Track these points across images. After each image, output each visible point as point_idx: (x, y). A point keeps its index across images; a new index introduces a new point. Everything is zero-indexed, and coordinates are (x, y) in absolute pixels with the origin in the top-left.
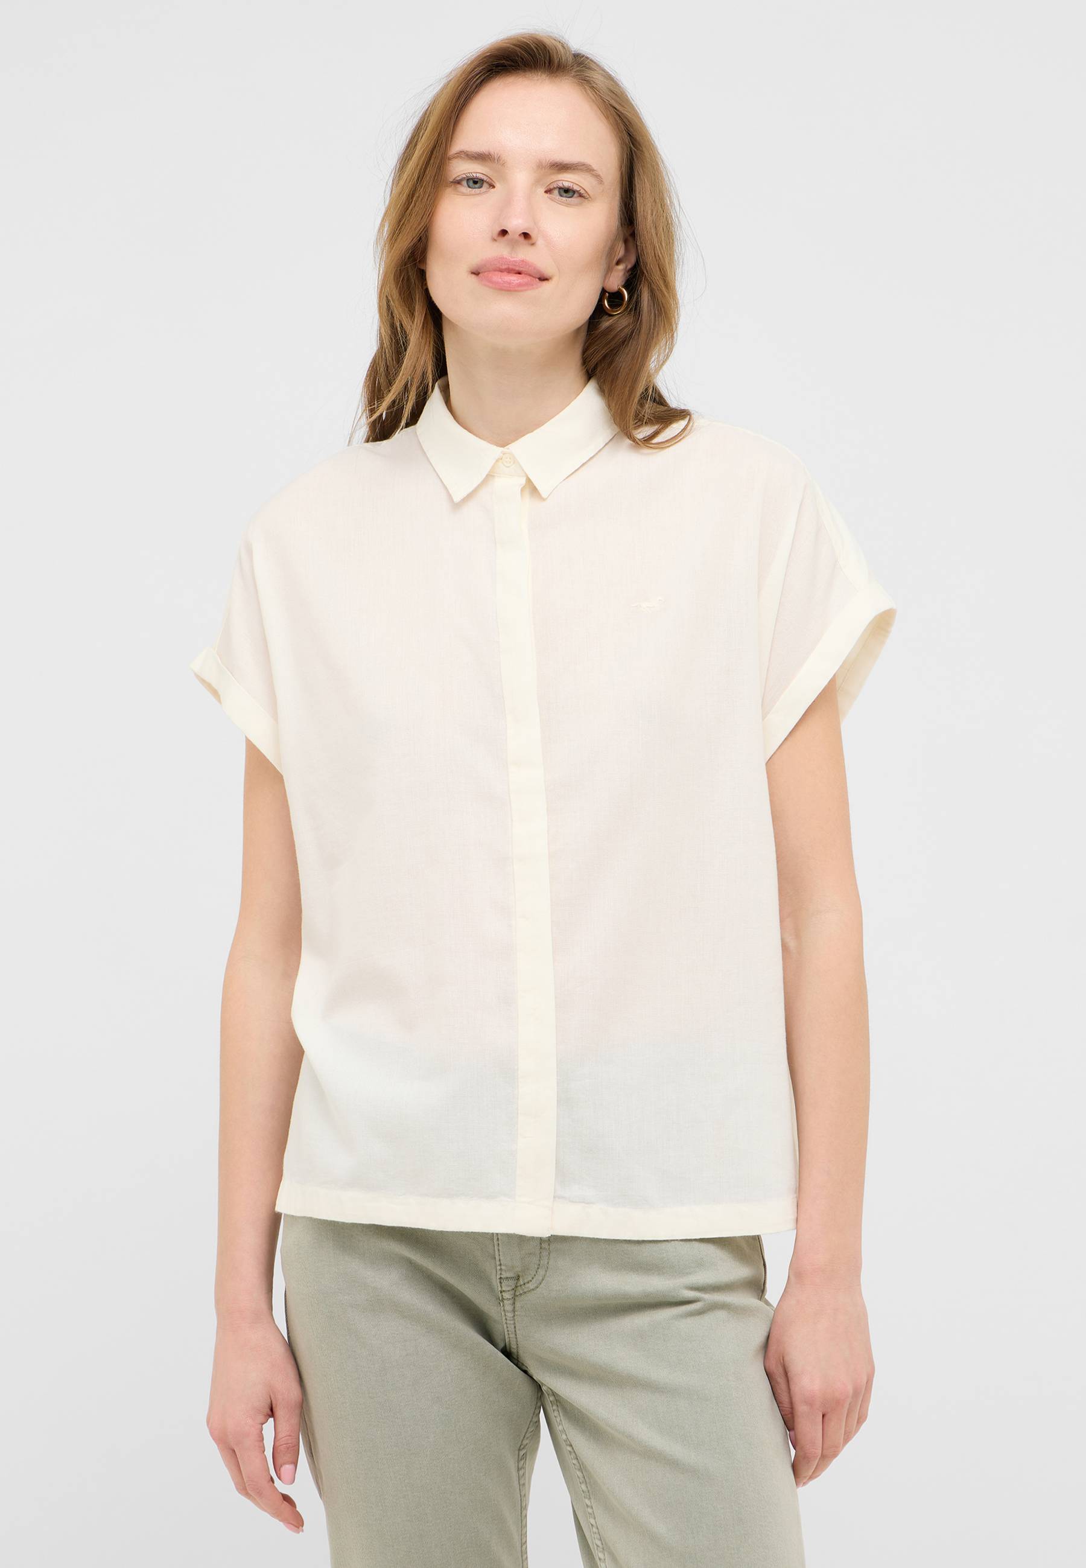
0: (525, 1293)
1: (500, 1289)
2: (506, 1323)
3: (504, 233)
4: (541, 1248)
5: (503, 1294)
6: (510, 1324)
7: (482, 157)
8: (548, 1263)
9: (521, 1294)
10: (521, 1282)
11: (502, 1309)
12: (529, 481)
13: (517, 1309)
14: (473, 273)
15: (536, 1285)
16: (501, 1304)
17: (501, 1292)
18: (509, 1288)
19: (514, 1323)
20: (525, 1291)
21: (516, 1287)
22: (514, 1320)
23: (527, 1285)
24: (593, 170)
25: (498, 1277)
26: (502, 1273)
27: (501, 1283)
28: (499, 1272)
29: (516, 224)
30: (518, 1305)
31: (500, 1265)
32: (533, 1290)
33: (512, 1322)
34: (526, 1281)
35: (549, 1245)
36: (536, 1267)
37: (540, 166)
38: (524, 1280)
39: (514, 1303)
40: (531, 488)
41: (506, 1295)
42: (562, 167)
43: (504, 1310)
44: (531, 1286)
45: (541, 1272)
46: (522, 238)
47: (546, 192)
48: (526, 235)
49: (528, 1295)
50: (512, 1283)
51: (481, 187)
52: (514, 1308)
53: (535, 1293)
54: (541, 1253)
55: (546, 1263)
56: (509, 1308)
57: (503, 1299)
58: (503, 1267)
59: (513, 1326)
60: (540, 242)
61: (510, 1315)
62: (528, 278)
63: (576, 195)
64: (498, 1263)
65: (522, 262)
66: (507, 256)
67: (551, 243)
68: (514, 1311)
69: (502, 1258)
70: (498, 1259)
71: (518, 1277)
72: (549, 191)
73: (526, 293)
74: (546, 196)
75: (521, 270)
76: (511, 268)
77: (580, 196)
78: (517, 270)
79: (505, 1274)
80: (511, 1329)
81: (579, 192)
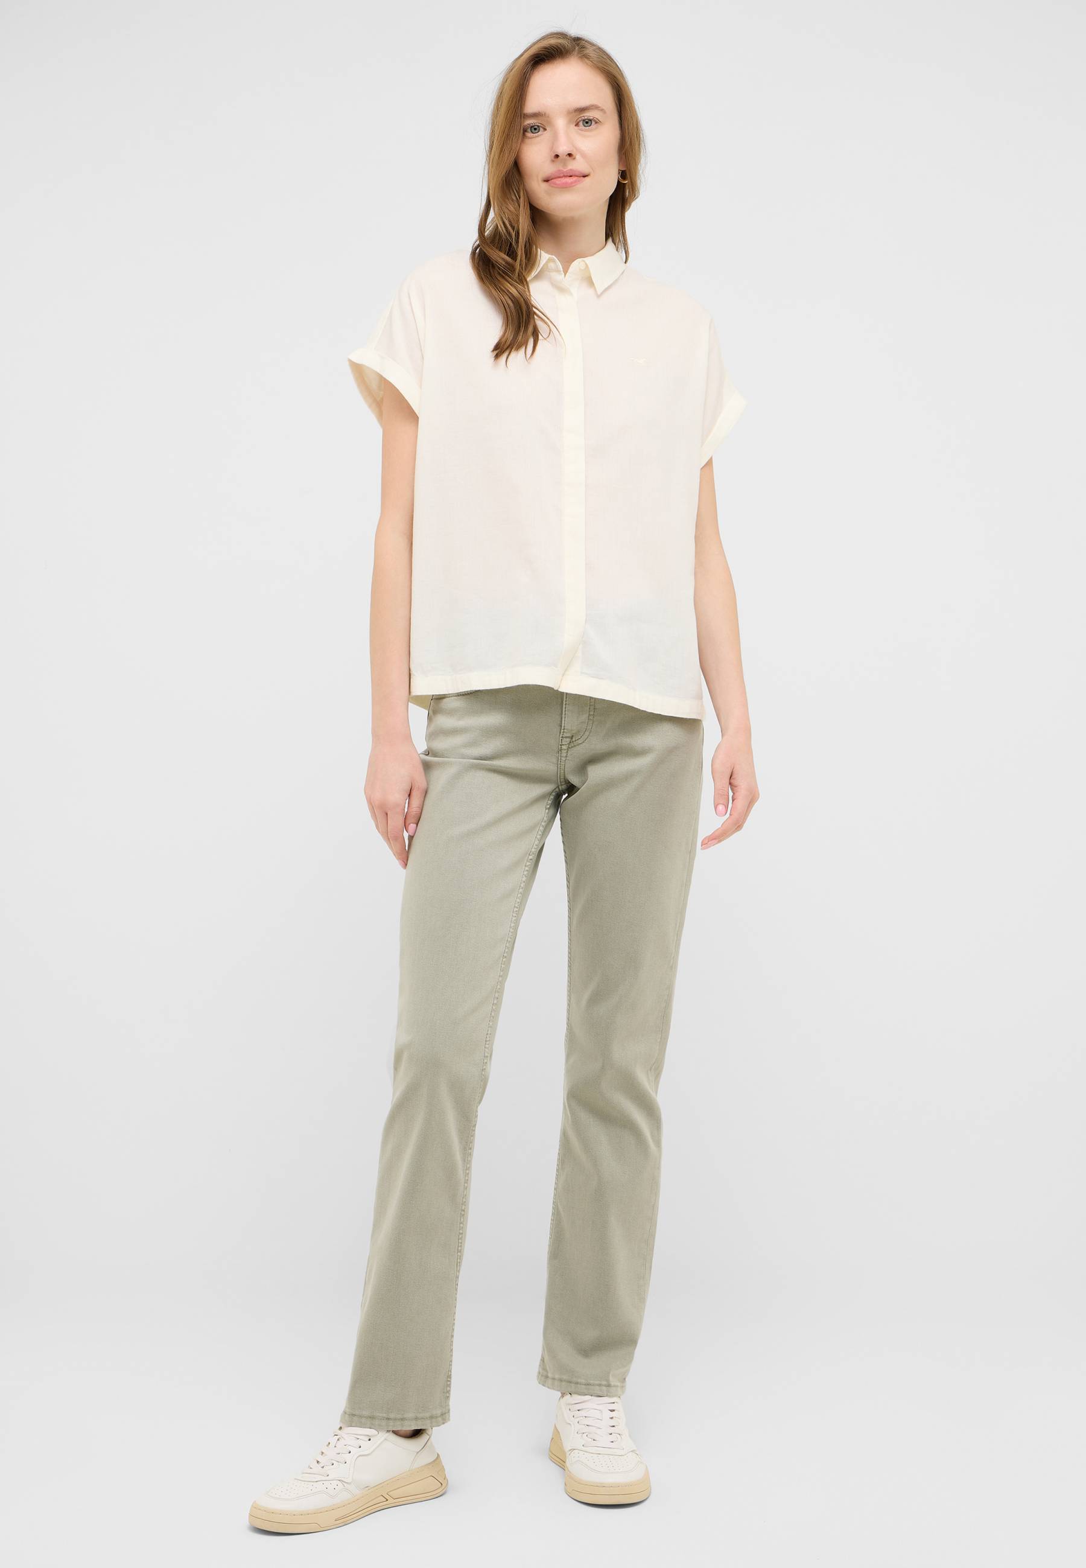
1: (560, 743)
2: (560, 764)
3: (557, 156)
5: (562, 746)
6: (562, 764)
7: (535, 115)
8: (592, 728)
9: (572, 747)
10: (574, 740)
14: (545, 181)
15: (582, 741)
16: (560, 753)
18: (566, 743)
20: (575, 745)
21: (570, 742)
22: (565, 762)
23: (576, 742)
24: (599, 107)
25: (561, 736)
27: (562, 740)
28: (562, 733)
29: (563, 149)
30: (569, 753)
31: (564, 729)
32: (580, 744)
34: (577, 739)
36: (585, 730)
37: (569, 113)
42: (582, 110)
43: (561, 756)
44: (580, 742)
45: (587, 733)
46: (568, 157)
47: (576, 125)
48: (570, 155)
49: (576, 747)
50: (568, 740)
51: (539, 131)
54: (588, 722)
56: (564, 754)
57: (561, 749)
60: (578, 157)
61: (563, 759)
62: (576, 178)
63: (593, 123)
64: (563, 728)
65: (571, 170)
66: (561, 168)
67: (584, 156)
68: (566, 757)
69: (566, 725)
70: (563, 725)
71: (573, 736)
72: (577, 125)
73: (577, 186)
74: (576, 128)
75: (571, 174)
76: (565, 174)
77: (596, 123)
78: (569, 175)
79: (565, 735)
80: (562, 767)
81: (595, 121)
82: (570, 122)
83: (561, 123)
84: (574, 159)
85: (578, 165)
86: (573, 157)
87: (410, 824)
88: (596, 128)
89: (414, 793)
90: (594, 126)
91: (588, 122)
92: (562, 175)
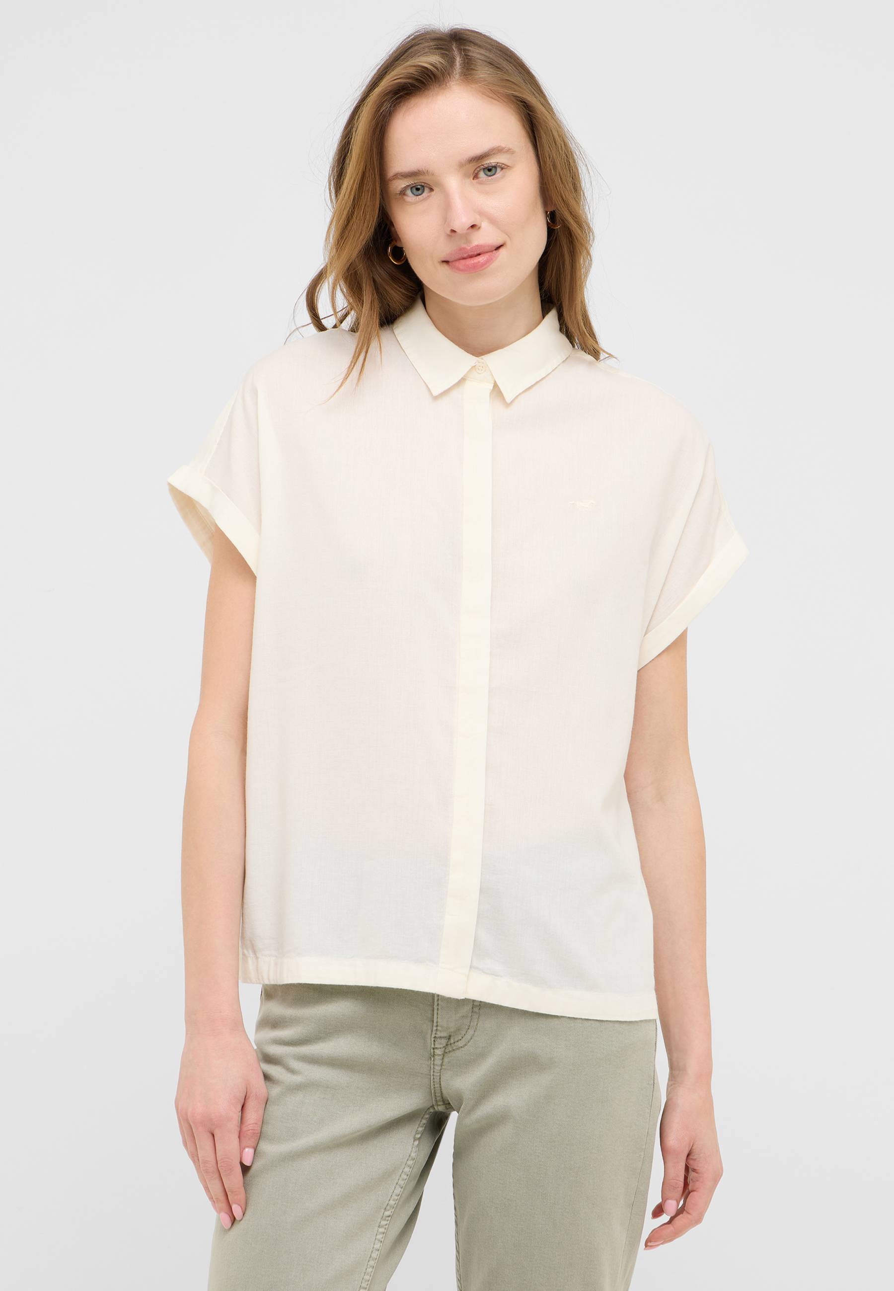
0: (454, 1050)
1: (433, 1046)
2: (433, 1075)
4: (472, 1012)
5: (435, 1051)
6: (437, 1076)
8: (477, 1024)
9: (450, 1051)
10: (452, 1041)
11: (432, 1063)
12: (496, 386)
13: (444, 1063)
14: (444, 263)
15: (464, 1043)
16: (432, 1059)
17: (433, 1049)
18: (441, 1046)
19: (440, 1075)
20: (454, 1048)
21: (447, 1045)
22: (440, 1072)
23: (456, 1044)
24: (506, 148)
25: (433, 1036)
26: (437, 1033)
27: (434, 1041)
28: (434, 1032)
30: (446, 1060)
31: (437, 1026)
32: (461, 1047)
33: (438, 1074)
34: (456, 1040)
35: (479, 1009)
36: (467, 1027)
38: (454, 1039)
39: (443, 1059)
40: (496, 390)
41: (438, 1052)
42: (482, 157)
43: (434, 1064)
44: (460, 1044)
45: (471, 1032)
46: (470, 230)
49: (455, 1052)
50: (444, 1041)
51: (423, 190)
52: (442, 1062)
53: (462, 1050)
54: (472, 1016)
55: (476, 1024)
56: (438, 1061)
57: (434, 1054)
58: (439, 1028)
59: (438, 1078)
60: (485, 225)
61: (438, 1068)
62: (489, 254)
63: (499, 170)
64: (435, 1024)
65: (477, 246)
66: (464, 246)
67: (493, 221)
68: (442, 1065)
69: (439, 1020)
70: (435, 1021)
71: (450, 1036)
72: (476, 176)
73: (491, 266)
74: (475, 181)
75: (478, 252)
76: (470, 254)
77: (502, 169)
78: (476, 253)
79: (439, 1034)
80: (437, 1080)
81: (499, 166)
82: (466, 175)
83: (454, 183)
84: (479, 228)
85: (486, 236)
86: (478, 227)
87: (244, 1149)
88: (503, 177)
89: (251, 1105)
90: (499, 173)
91: (490, 170)
92: (465, 255)
